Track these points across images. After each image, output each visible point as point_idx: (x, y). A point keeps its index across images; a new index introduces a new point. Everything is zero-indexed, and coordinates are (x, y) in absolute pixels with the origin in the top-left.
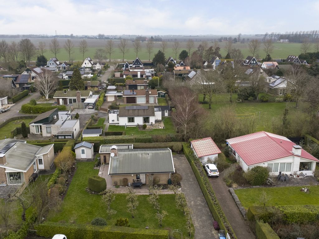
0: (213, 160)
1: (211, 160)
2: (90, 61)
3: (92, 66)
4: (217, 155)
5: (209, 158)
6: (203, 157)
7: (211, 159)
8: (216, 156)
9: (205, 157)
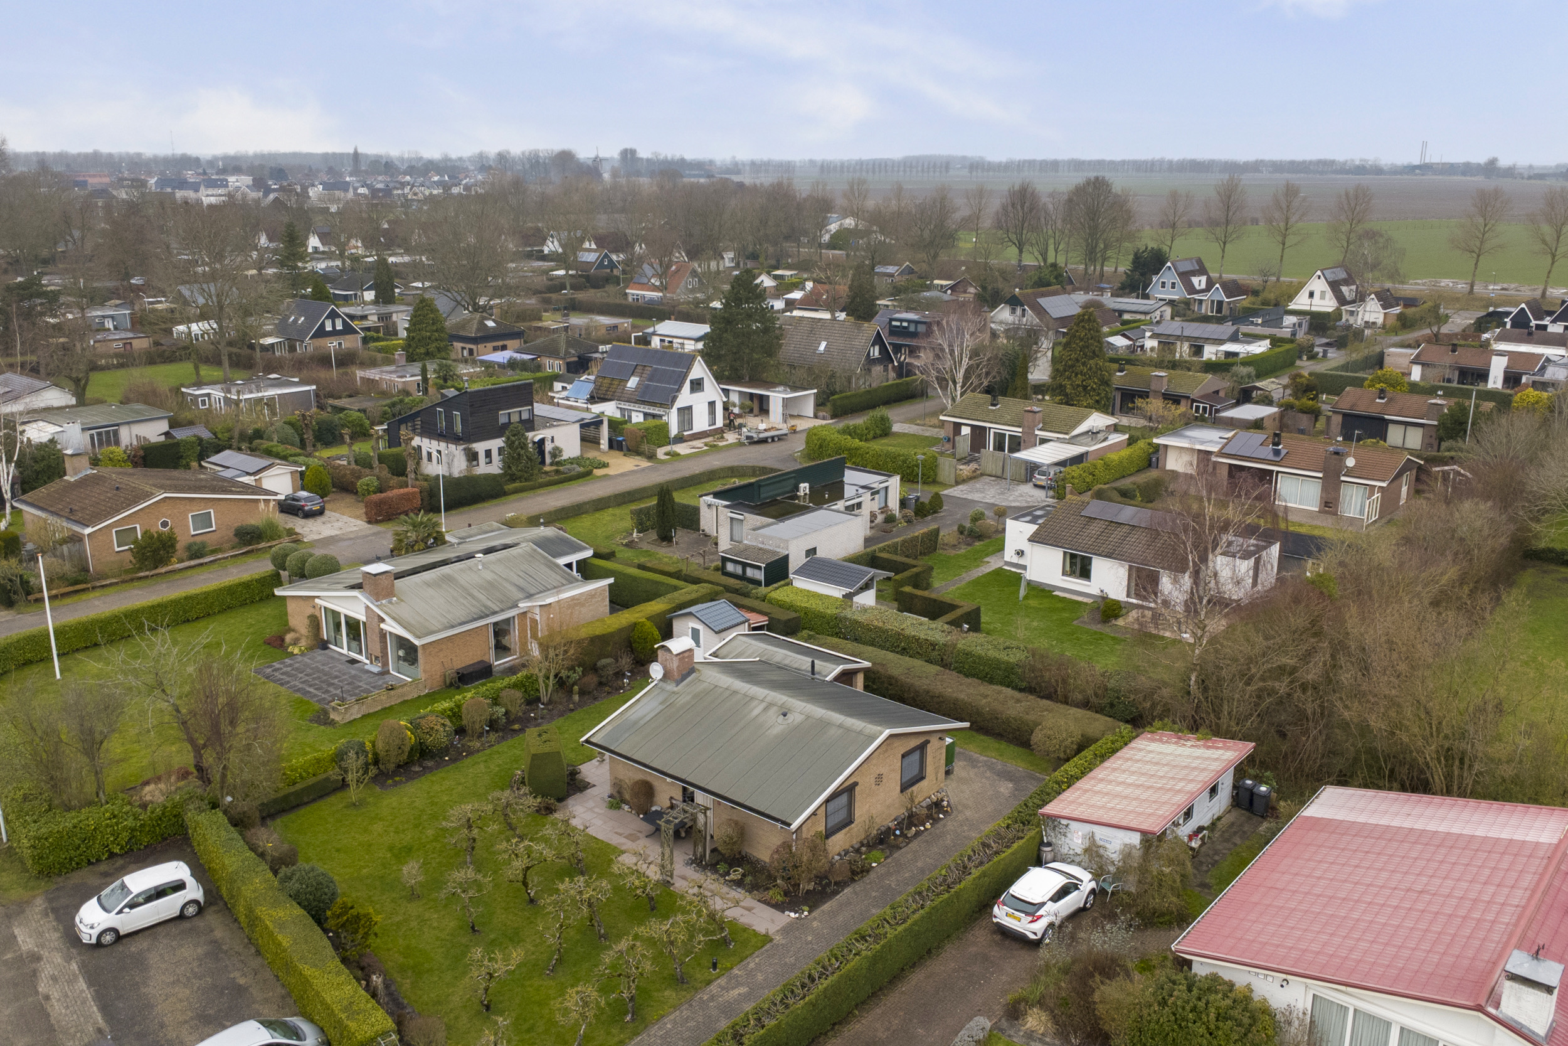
0: (1115, 857)
1: (1101, 851)
2: (1334, 286)
3: (1338, 309)
4: (1135, 839)
5: (1092, 837)
6: (1064, 822)
7: (1105, 848)
8: (1128, 841)
9: (1074, 825)
